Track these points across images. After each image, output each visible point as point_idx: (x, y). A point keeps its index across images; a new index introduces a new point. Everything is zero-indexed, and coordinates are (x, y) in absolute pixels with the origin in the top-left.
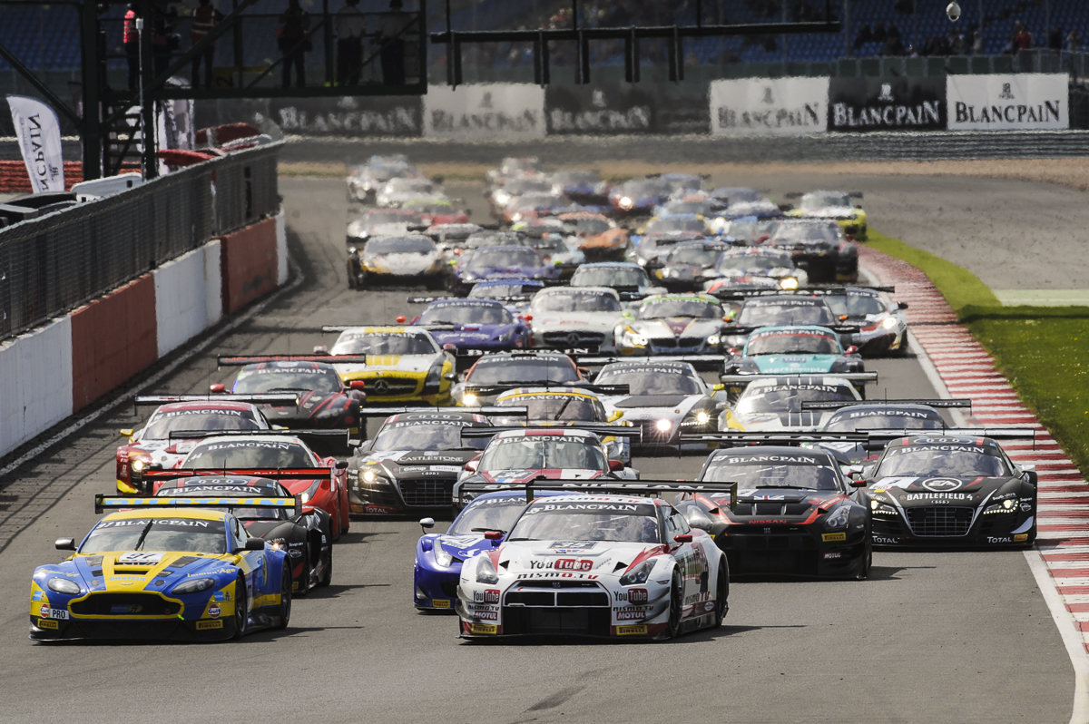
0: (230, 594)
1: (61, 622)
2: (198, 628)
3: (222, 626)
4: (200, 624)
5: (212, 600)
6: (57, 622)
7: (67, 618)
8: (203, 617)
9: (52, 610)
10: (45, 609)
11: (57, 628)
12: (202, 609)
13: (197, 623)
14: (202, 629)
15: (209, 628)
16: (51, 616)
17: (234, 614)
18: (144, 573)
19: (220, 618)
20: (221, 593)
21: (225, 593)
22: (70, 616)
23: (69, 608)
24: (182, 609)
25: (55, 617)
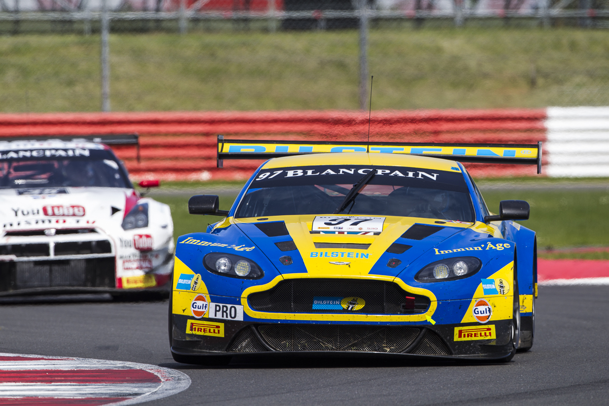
0: (505, 284)
1: (230, 325)
2: (456, 338)
3: (494, 336)
4: (460, 332)
5: (479, 292)
6: (222, 325)
7: (240, 318)
8: (464, 321)
9: (213, 305)
10: (199, 303)
11: (222, 335)
12: (463, 307)
13: (457, 330)
14: (463, 339)
15: (474, 338)
16: (212, 316)
17: (511, 318)
18: (366, 246)
19: (490, 323)
20: (492, 282)
21: (497, 283)
22: (245, 314)
23: (244, 301)
24: (434, 306)
25: (219, 316)
